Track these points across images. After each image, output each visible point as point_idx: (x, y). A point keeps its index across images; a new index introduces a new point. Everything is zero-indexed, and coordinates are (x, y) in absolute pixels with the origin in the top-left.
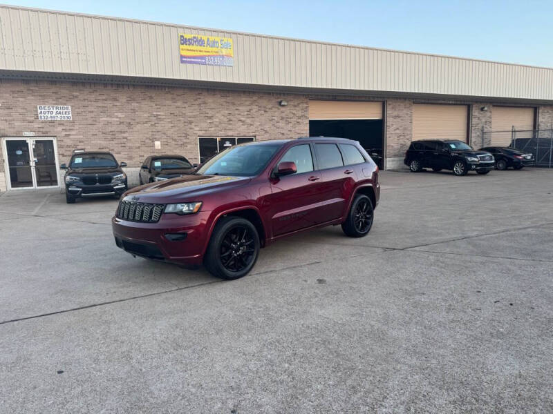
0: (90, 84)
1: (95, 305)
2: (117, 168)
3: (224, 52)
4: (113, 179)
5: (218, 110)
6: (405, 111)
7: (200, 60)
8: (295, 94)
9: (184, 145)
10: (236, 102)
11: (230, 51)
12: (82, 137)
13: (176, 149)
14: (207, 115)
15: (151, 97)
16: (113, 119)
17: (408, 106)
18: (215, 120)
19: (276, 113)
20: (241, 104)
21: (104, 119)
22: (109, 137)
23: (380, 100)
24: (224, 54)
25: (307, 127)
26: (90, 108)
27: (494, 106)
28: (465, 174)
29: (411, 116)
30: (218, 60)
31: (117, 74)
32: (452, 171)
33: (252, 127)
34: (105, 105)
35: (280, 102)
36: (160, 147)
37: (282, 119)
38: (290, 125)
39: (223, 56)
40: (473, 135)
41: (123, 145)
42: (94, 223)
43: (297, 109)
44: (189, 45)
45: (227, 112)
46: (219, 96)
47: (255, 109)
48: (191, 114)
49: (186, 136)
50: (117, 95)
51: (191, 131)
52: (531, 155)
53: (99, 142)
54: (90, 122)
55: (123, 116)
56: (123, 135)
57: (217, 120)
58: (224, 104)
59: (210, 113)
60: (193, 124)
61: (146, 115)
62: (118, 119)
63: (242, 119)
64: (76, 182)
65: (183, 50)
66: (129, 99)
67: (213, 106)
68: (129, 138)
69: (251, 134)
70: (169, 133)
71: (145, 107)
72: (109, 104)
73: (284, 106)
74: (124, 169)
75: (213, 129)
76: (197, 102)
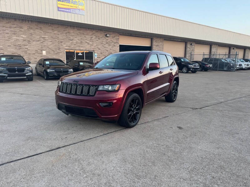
0: (7, 18)
1: (59, 148)
2: (26, 64)
3: (80, 7)
4: (25, 70)
5: (75, 37)
6: (161, 43)
7: (68, 10)
8: (113, 32)
9: (58, 53)
10: (85, 33)
11: (83, 7)
12: (2, 46)
13: (54, 55)
14: (70, 39)
15: (41, 28)
16: (20, 38)
17: (162, 41)
18: (74, 41)
19: (104, 40)
20: (87, 34)
21: (15, 37)
22: (18, 48)
23: (150, 37)
24: (80, 8)
25: (119, 48)
26: (7, 31)
27: (196, 43)
28: (187, 72)
29: (163, 46)
30: (77, 11)
31: (23, 14)
32: (182, 71)
33: (92, 46)
34: (16, 30)
35: (106, 35)
36: (45, 54)
37: (107, 43)
38: (111, 46)
39: (79, 10)
40: (187, 55)
41: (25, 52)
42: (22, 94)
43: (114, 39)
44: (62, 2)
45: (80, 38)
46: (76, 30)
47: (94, 37)
48: (62, 38)
49: (59, 49)
50: (22, 25)
51: (62, 46)
52: (212, 65)
53: (12, 50)
54: (7, 39)
55: (26, 37)
56: (25, 47)
57: (75, 41)
58: (79, 34)
59: (72, 38)
60: (63, 43)
61: (38, 37)
62: (22, 38)
63: (87, 42)
64: (4, 71)
65: (59, 4)
66: (29, 28)
67: (73, 34)
68: (29, 49)
69: (92, 50)
70: (50, 47)
71: (38, 33)
72: (17, 30)
73: (108, 37)
74: (30, 65)
75: (73, 46)
76: (65, 32)
